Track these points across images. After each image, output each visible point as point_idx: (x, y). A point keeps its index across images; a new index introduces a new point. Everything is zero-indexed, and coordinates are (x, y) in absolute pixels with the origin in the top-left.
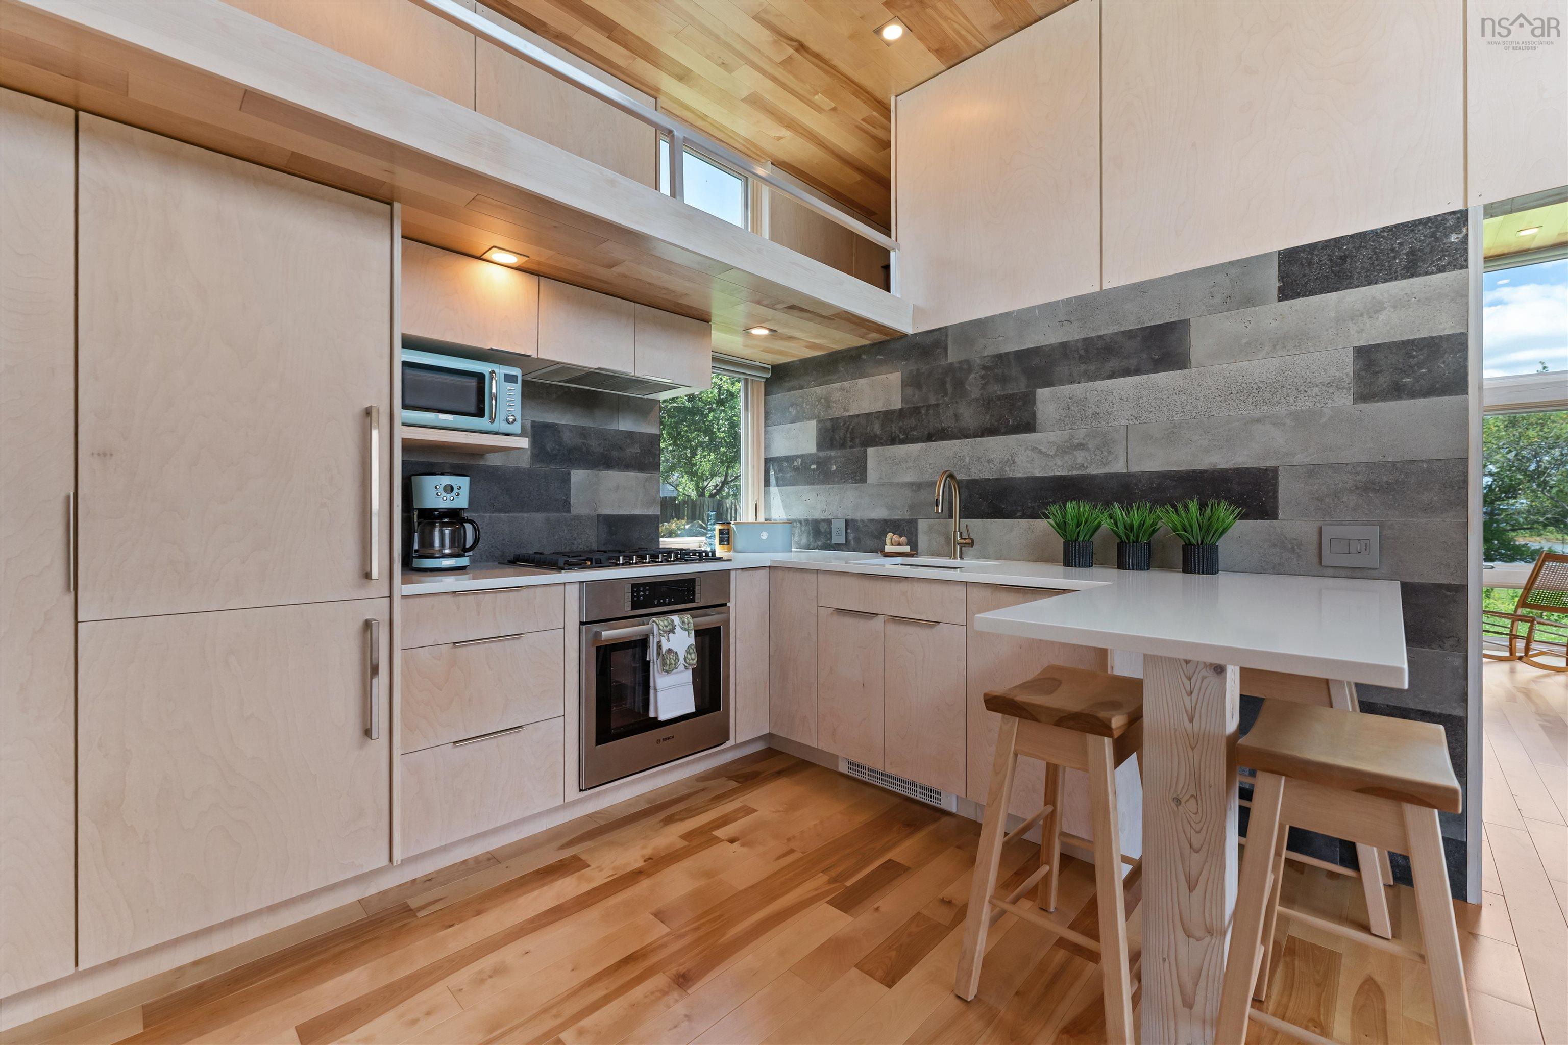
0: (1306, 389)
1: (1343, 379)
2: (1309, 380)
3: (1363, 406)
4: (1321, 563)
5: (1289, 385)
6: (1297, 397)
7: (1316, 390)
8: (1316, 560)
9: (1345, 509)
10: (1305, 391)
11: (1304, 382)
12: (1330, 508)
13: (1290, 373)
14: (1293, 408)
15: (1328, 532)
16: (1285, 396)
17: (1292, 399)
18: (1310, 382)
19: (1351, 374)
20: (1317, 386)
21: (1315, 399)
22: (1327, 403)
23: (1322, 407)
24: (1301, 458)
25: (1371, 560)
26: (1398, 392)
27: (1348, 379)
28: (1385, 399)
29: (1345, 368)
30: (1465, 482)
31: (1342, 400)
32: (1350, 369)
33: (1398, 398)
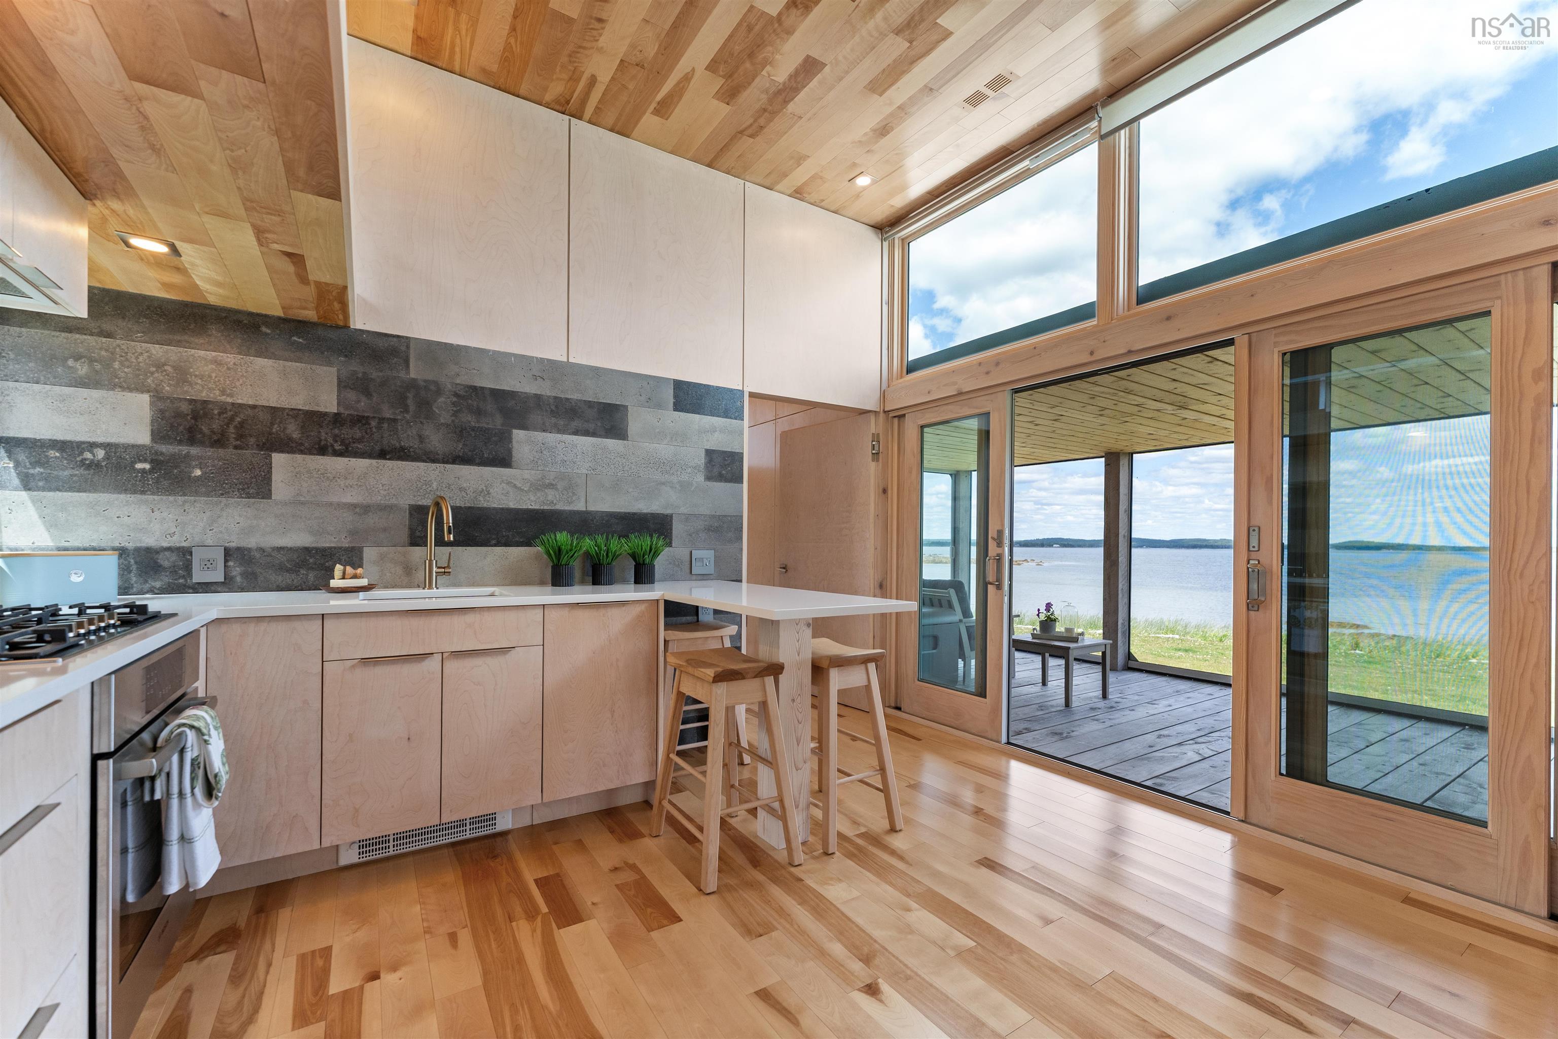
0: (685, 468)
1: (700, 466)
2: (686, 463)
3: (708, 483)
4: (691, 572)
5: (678, 464)
6: (681, 472)
7: (689, 470)
8: (688, 571)
9: (701, 541)
10: (685, 470)
11: (684, 464)
12: (696, 540)
13: (678, 457)
14: (679, 478)
15: (696, 554)
16: (676, 471)
17: (679, 473)
18: (687, 465)
19: (704, 464)
20: (691, 467)
21: (688, 475)
22: (694, 479)
23: (692, 481)
24: (683, 510)
25: (710, 569)
26: (721, 478)
27: (702, 467)
28: (716, 481)
29: (701, 460)
30: (742, 528)
31: (700, 478)
32: (703, 461)
33: (721, 481)
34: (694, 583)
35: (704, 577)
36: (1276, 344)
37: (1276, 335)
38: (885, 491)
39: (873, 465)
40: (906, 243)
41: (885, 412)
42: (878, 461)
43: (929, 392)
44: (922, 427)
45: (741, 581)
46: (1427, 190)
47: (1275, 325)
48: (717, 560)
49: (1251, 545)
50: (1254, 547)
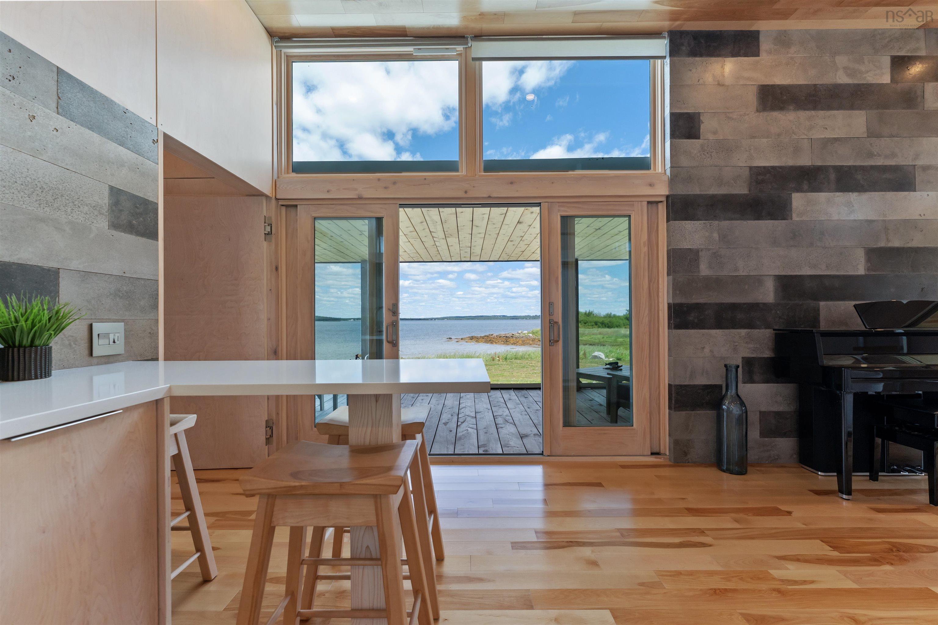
0: (79, 205)
1: (103, 207)
2: (81, 198)
3: (114, 232)
4: (91, 354)
5: (67, 196)
6: (73, 209)
7: (86, 208)
8: (86, 352)
9: (104, 310)
10: (79, 206)
11: (78, 198)
12: (95, 308)
13: (68, 186)
14: (70, 217)
15: (98, 328)
16: (64, 205)
17: (69, 210)
18: (82, 200)
19: (107, 204)
20: (87, 206)
21: (85, 216)
22: (93, 223)
23: (90, 224)
24: (75, 265)
25: (120, 348)
26: (130, 229)
27: (106, 208)
28: (124, 231)
29: (105, 200)
30: (158, 295)
31: (102, 224)
32: (106, 201)
33: (131, 232)
34: (94, 368)
35: (109, 359)
36: (559, 211)
37: (559, 206)
38: (277, 269)
39: (265, 244)
40: (290, 60)
41: (277, 199)
42: (270, 241)
43: (328, 191)
44: (315, 219)
45: (157, 359)
46: (603, 158)
47: (559, 201)
48: (128, 335)
49: (550, 313)
50: (551, 313)
